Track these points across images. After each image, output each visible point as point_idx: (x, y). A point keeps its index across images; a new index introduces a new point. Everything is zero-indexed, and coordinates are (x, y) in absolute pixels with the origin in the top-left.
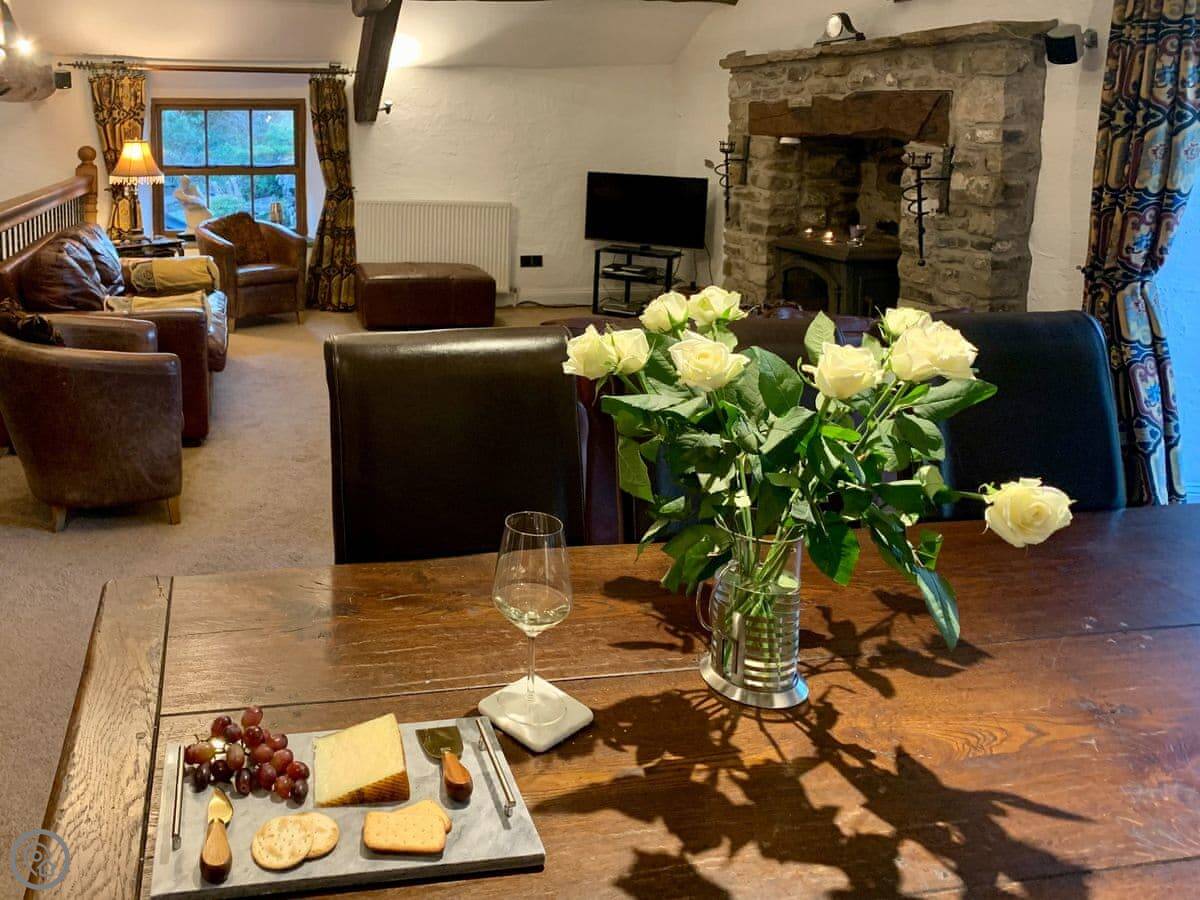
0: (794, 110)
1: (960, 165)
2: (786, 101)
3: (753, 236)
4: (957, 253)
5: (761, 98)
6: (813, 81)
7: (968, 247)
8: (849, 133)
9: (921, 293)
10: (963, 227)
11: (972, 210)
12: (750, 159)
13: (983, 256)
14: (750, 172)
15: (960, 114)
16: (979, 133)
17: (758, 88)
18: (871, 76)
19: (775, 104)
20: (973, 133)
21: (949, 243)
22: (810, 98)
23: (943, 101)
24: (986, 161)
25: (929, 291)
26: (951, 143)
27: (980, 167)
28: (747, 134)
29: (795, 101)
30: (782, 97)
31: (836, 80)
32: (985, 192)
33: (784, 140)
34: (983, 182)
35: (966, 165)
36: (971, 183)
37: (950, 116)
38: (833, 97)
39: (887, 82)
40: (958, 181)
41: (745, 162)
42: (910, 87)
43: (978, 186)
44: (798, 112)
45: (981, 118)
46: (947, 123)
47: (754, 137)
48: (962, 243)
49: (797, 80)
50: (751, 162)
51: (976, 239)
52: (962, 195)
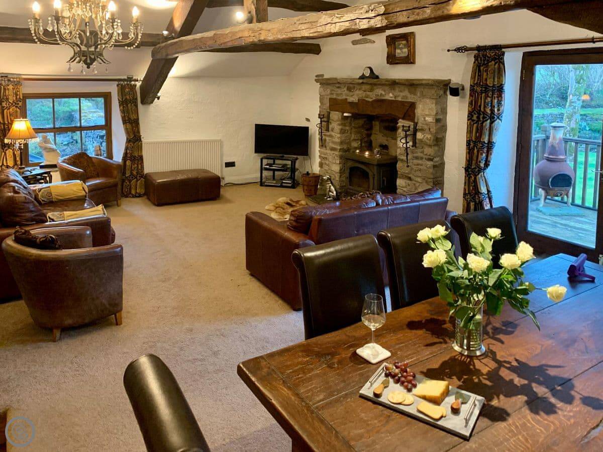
0: (349, 103)
1: (420, 130)
2: (346, 99)
3: (333, 152)
4: (420, 162)
5: (334, 97)
6: (358, 92)
7: (424, 160)
8: (374, 114)
9: (406, 176)
10: (422, 152)
11: (425, 146)
12: (330, 121)
13: (430, 163)
14: (330, 126)
15: (420, 110)
16: (427, 118)
17: (333, 92)
18: (383, 93)
19: (342, 100)
20: (424, 118)
21: (417, 158)
22: (357, 99)
23: (412, 106)
24: (430, 129)
25: (410, 176)
26: (416, 121)
27: (427, 130)
28: (329, 110)
29: (351, 99)
30: (344, 97)
31: (368, 93)
32: (430, 140)
33: (345, 114)
34: (429, 136)
35: (422, 130)
36: (424, 136)
37: (416, 111)
38: (367, 99)
39: (390, 96)
40: (419, 136)
41: (328, 122)
42: (399, 99)
43: (427, 137)
44: (352, 103)
45: (427, 113)
46: (414, 114)
47: (332, 112)
48: (422, 158)
49: (351, 91)
50: (331, 122)
51: (427, 157)
52: (421, 141)
